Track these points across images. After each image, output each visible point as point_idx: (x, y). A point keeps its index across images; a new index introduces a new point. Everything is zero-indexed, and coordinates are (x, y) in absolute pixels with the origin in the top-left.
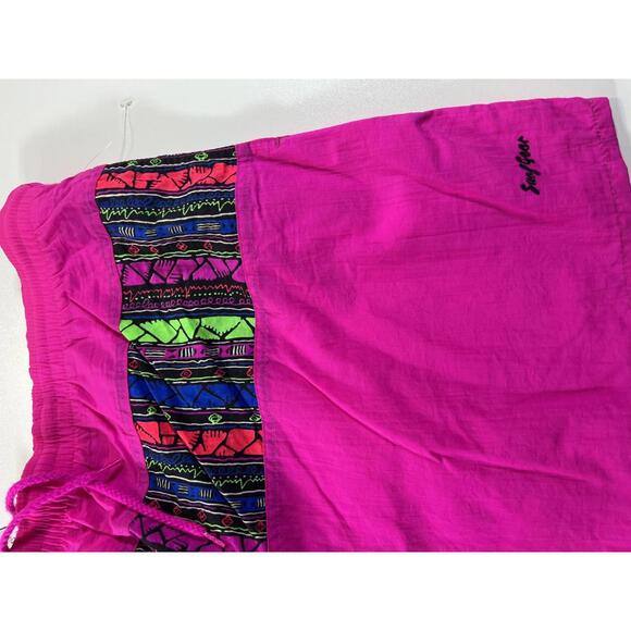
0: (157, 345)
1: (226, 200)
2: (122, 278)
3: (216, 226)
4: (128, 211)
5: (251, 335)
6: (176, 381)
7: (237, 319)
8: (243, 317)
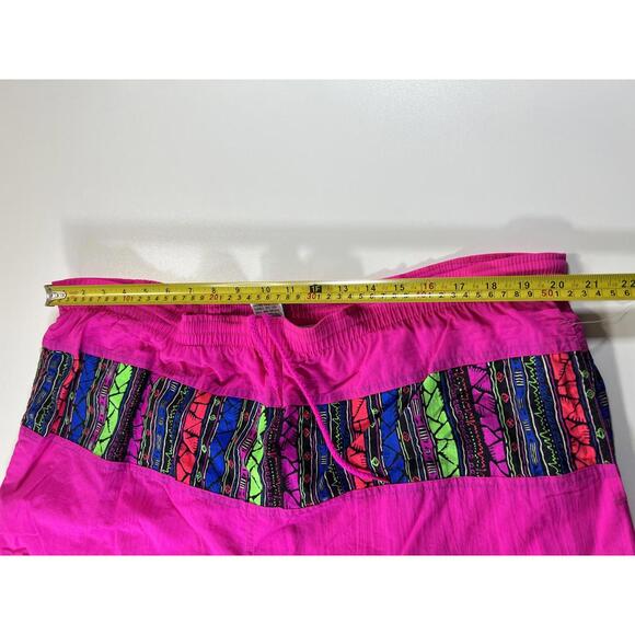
0: (424, 406)
1: (559, 468)
2: (475, 366)
3: (535, 461)
4: (535, 385)
5: (445, 476)
6: (399, 430)
7: (457, 463)
8: (458, 467)
